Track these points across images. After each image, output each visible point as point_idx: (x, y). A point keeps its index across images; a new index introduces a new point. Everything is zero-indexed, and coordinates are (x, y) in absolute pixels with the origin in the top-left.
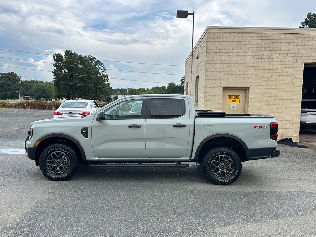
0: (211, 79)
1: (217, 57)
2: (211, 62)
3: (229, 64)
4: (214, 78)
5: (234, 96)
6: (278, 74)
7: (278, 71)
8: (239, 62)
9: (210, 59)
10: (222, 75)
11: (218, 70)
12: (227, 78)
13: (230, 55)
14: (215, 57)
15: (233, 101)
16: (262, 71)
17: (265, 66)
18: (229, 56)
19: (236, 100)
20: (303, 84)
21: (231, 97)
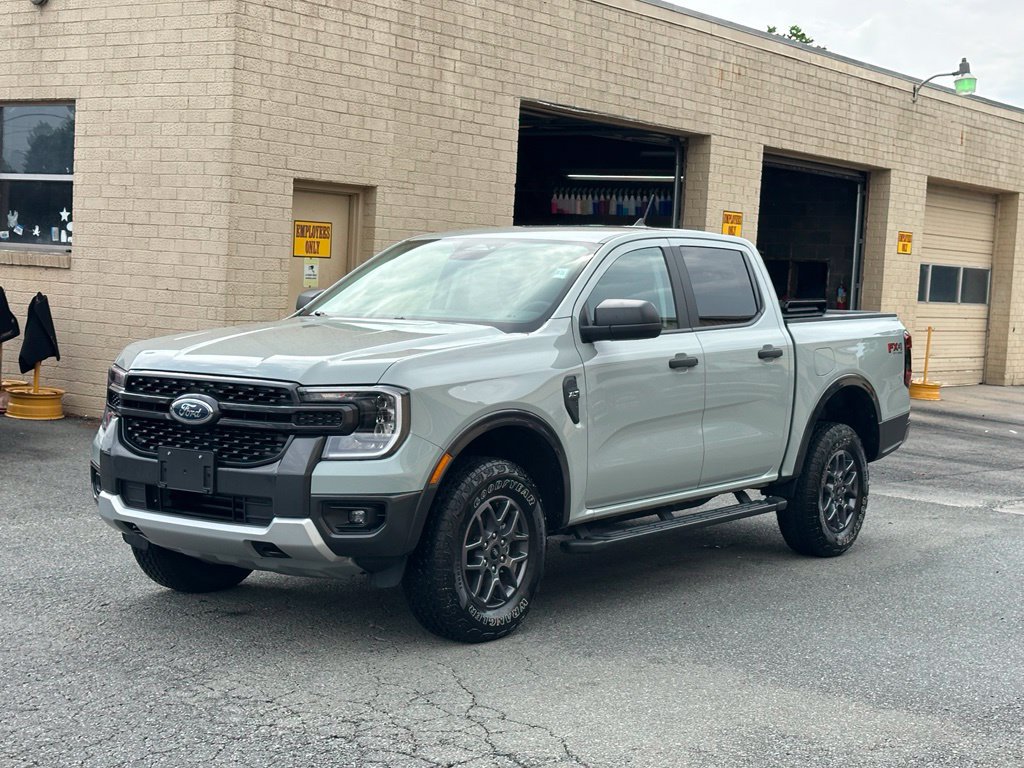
0: (255, 135)
1: (278, 29)
2: (255, 51)
3: (316, 74)
4: (267, 134)
5: (312, 224)
6: (456, 137)
7: (455, 124)
8: (346, 70)
9: (250, 37)
10: (292, 121)
11: (277, 96)
12: (307, 140)
13: (317, 31)
14: (270, 26)
15: (309, 247)
16: (413, 118)
17: (422, 99)
18: (314, 33)
19: (318, 243)
20: (516, 186)
21: (302, 228)
